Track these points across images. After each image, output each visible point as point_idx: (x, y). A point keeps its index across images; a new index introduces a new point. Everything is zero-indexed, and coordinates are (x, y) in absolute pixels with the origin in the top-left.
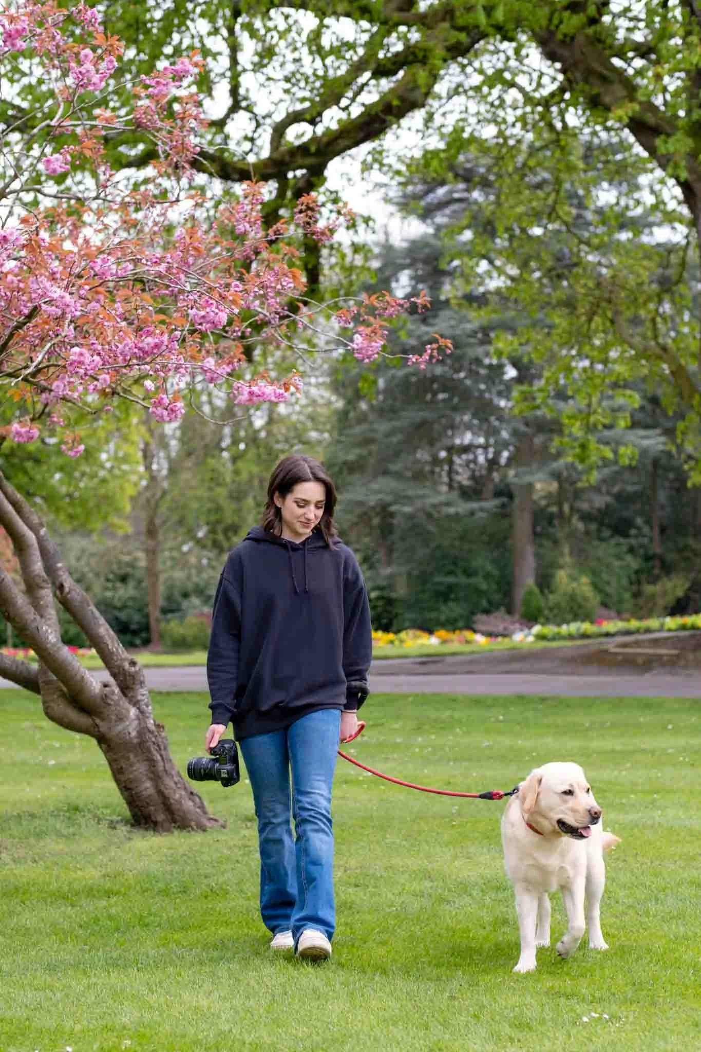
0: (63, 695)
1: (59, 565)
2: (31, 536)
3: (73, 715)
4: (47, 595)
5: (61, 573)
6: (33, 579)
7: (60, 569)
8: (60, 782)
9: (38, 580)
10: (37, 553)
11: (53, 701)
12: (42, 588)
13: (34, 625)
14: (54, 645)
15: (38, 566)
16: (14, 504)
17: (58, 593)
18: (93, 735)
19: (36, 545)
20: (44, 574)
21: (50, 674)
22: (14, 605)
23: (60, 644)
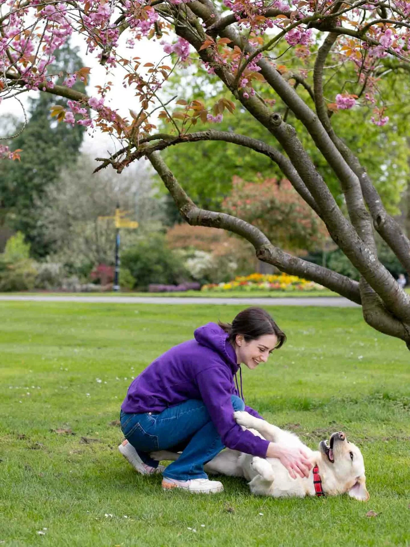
0: (380, 305)
1: (377, 201)
2: (355, 177)
3: (387, 321)
4: (368, 225)
5: (378, 208)
6: (356, 211)
7: (378, 204)
8: (369, 372)
9: (361, 213)
10: (360, 191)
11: (371, 309)
12: (363, 219)
13: (357, 247)
14: (373, 264)
15: (360, 201)
16: (343, 153)
17: (376, 224)
18: (403, 338)
19: (359, 185)
20: (365, 208)
21: (370, 287)
22: (342, 230)
23: (379, 264)
